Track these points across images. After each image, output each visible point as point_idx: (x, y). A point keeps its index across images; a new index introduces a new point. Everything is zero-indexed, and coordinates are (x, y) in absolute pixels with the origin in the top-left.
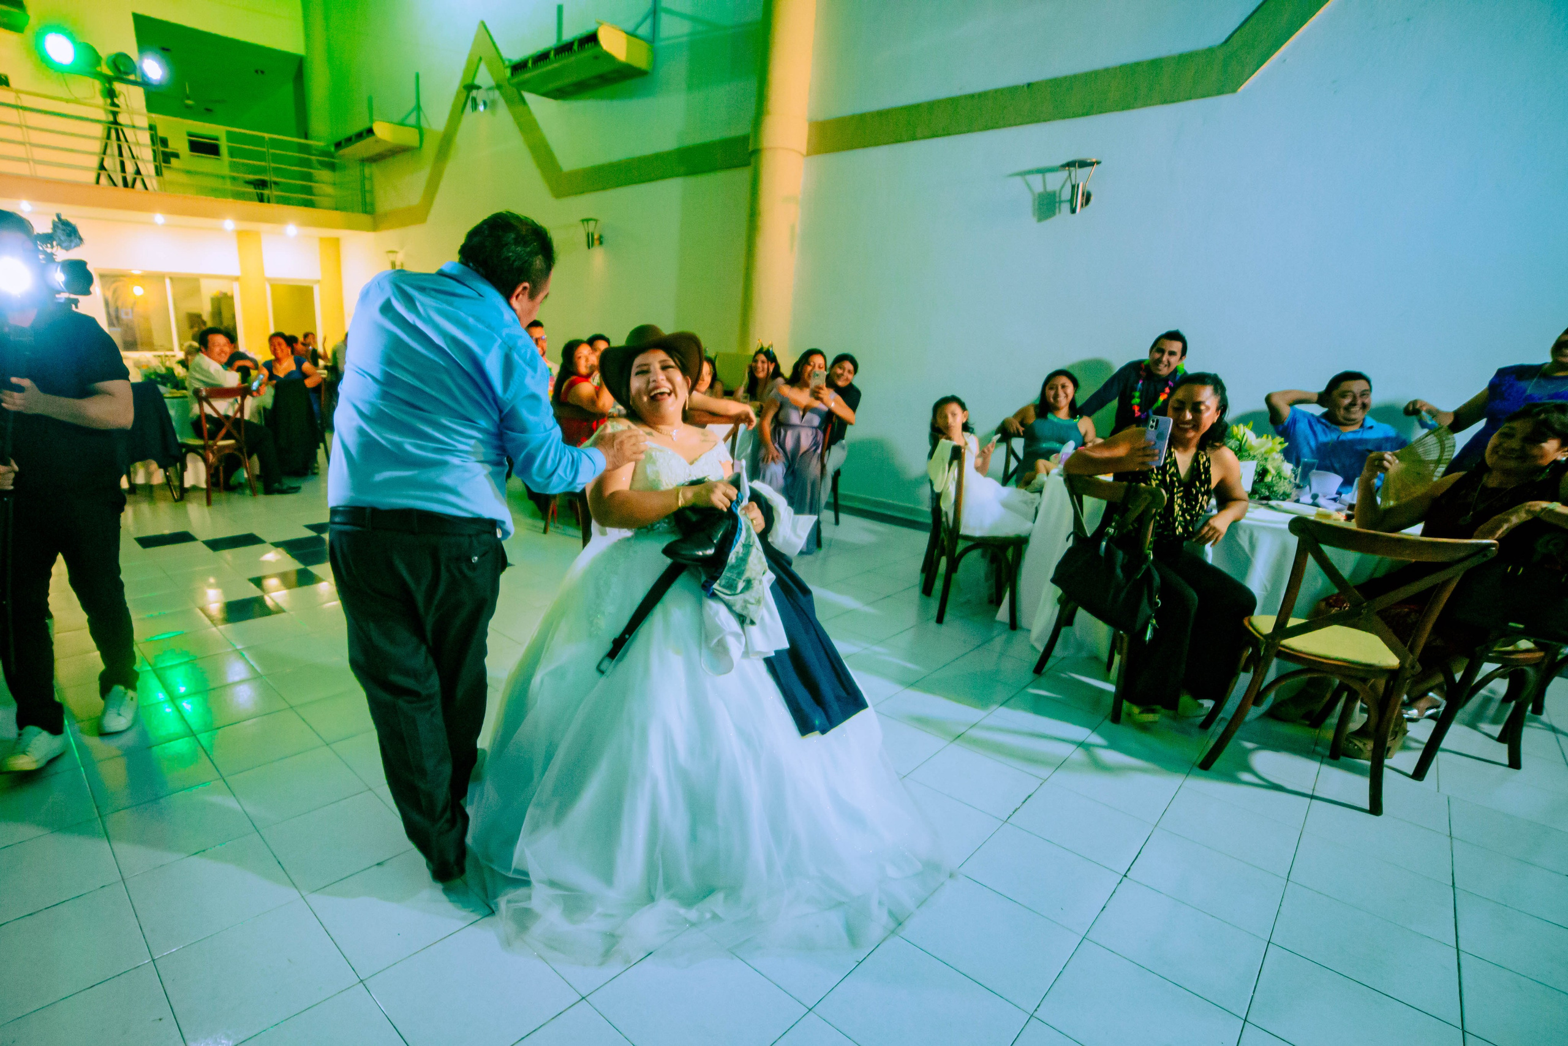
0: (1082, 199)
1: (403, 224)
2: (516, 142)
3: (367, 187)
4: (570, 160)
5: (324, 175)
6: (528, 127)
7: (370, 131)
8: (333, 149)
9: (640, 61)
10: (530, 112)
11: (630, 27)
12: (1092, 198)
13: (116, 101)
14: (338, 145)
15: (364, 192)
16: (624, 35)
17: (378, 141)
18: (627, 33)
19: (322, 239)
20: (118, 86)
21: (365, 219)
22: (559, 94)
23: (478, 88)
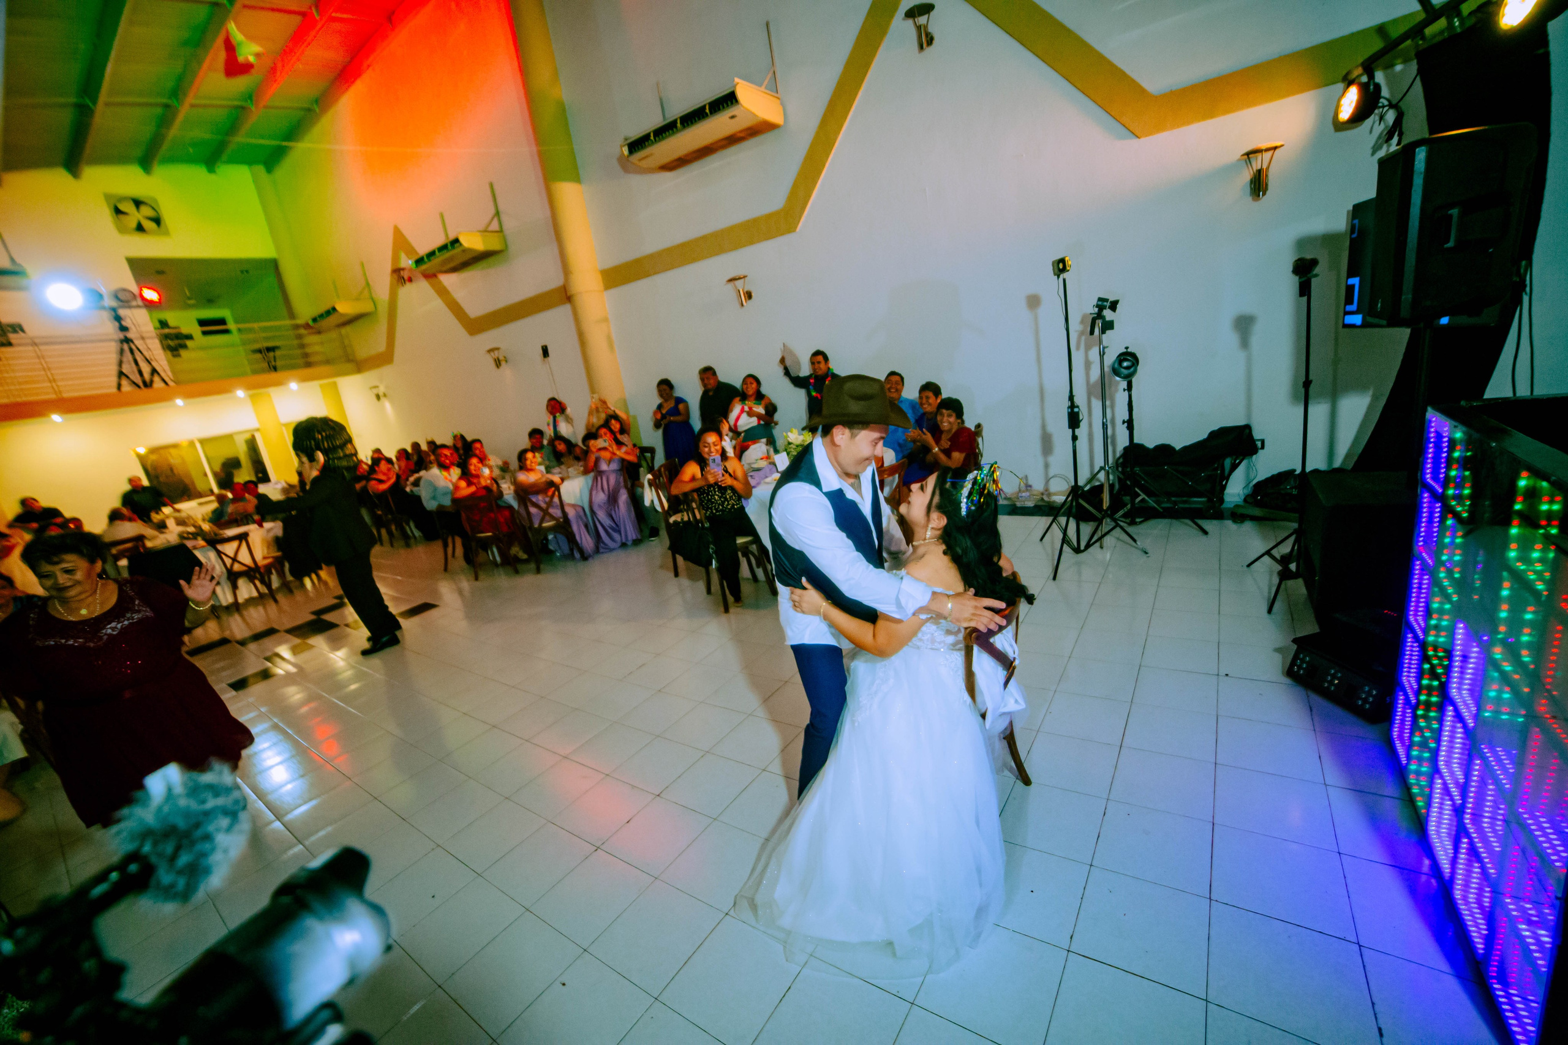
0: (745, 297)
1: (378, 366)
2: (437, 303)
3: (346, 342)
4: (475, 309)
5: (311, 339)
6: (443, 292)
7: (334, 309)
8: (311, 323)
9: (494, 244)
10: (440, 282)
11: (482, 227)
12: (753, 294)
13: (124, 323)
14: (315, 320)
15: (344, 347)
16: (478, 234)
17: (342, 315)
18: (480, 231)
19: (321, 386)
20: (122, 312)
21: (350, 366)
22: (454, 270)
23: (403, 269)
